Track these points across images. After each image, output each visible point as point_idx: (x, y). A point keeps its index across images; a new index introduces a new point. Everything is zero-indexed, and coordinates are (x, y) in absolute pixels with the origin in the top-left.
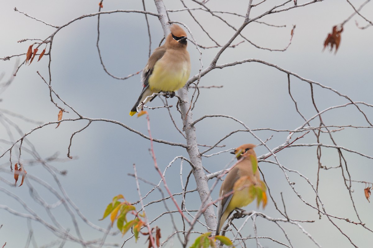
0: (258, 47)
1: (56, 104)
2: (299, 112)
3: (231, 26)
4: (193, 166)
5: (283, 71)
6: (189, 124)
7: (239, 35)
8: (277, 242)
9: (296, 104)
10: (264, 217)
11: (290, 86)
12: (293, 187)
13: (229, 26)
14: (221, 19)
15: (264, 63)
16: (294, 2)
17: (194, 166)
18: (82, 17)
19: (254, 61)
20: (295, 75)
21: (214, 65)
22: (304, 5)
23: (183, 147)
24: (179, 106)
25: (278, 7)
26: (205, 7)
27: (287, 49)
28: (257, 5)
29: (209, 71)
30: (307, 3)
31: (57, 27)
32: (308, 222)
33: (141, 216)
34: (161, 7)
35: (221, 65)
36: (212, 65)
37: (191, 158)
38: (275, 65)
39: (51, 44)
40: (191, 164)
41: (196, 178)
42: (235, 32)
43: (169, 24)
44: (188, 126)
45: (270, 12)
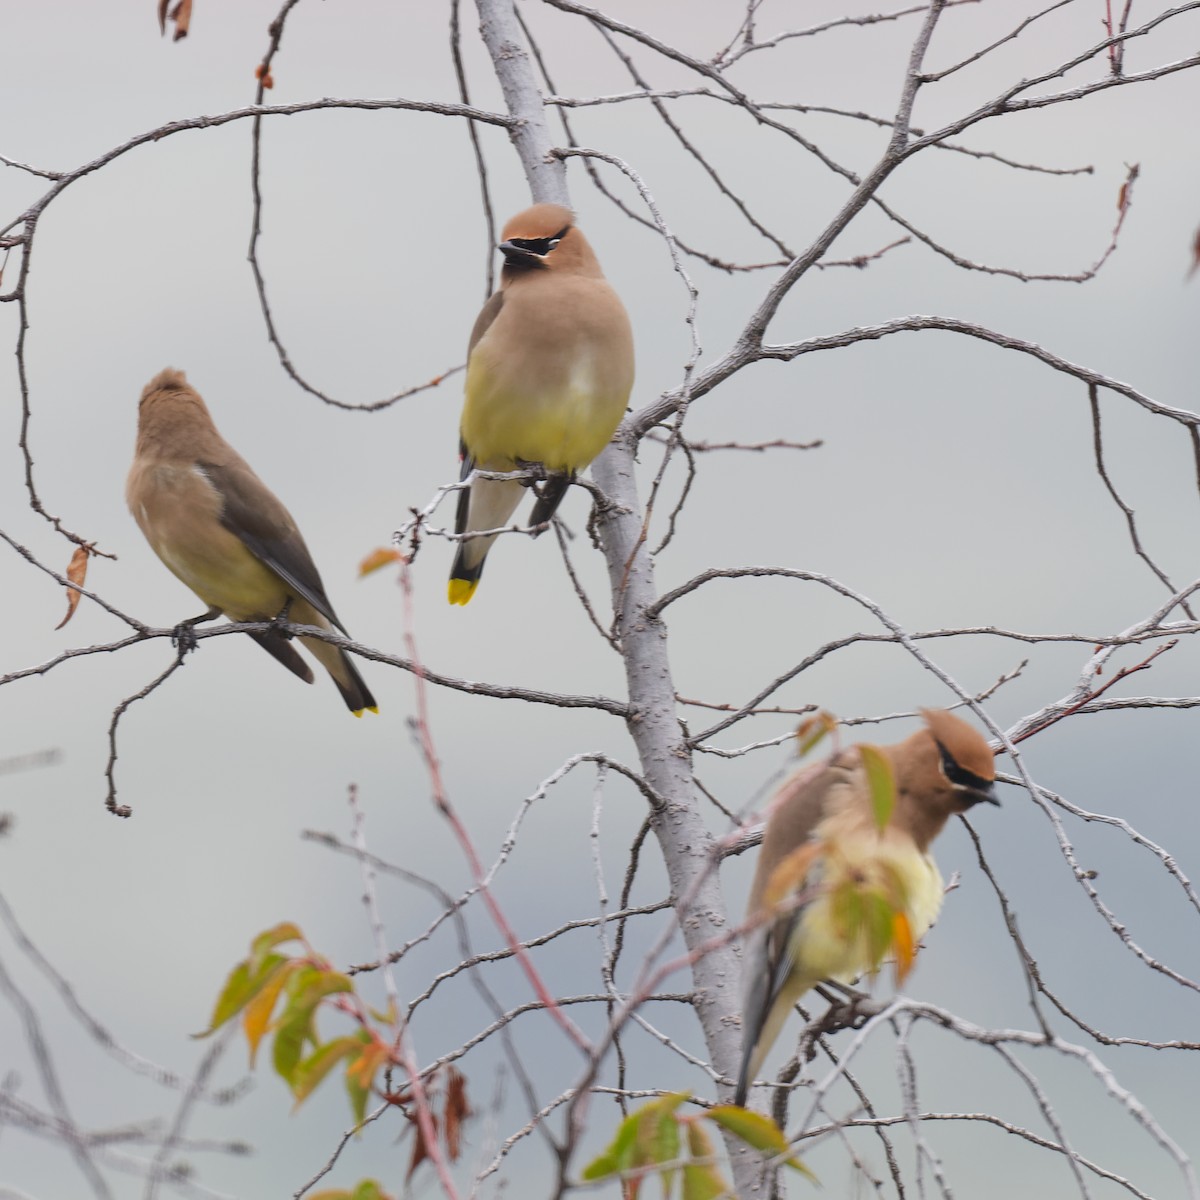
0: (966, 266)
1: (57, 521)
2: (1143, 556)
3: (841, 171)
4: (652, 798)
5: (1066, 369)
6: (640, 607)
7: (871, 202)
8: (1027, 1137)
9: (1130, 517)
10: (946, 1023)
11: (1103, 437)
12: (1093, 891)
13: (834, 168)
14: (797, 138)
15: (980, 334)
16: (1109, 61)
17: (659, 796)
18: (164, 128)
19: (937, 325)
20: (1120, 390)
21: (752, 347)
22: (1153, 76)
23: (612, 711)
24: (596, 529)
25: (1034, 82)
26: (724, 85)
27: (1098, 273)
28: (944, 74)
29: (732, 370)
30: (1169, 65)
31: (53, 178)
32: (1184, 1047)
33: (379, 1019)
34: (521, 84)
35: (787, 345)
36: (747, 346)
37: (645, 760)
38: (1033, 344)
39: (27, 253)
40: (643, 789)
41: (665, 848)
42: (850, 192)
43: (557, 161)
44: (635, 618)
45: (1001, 108)
